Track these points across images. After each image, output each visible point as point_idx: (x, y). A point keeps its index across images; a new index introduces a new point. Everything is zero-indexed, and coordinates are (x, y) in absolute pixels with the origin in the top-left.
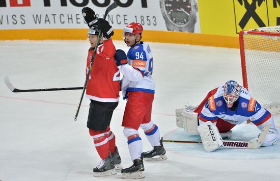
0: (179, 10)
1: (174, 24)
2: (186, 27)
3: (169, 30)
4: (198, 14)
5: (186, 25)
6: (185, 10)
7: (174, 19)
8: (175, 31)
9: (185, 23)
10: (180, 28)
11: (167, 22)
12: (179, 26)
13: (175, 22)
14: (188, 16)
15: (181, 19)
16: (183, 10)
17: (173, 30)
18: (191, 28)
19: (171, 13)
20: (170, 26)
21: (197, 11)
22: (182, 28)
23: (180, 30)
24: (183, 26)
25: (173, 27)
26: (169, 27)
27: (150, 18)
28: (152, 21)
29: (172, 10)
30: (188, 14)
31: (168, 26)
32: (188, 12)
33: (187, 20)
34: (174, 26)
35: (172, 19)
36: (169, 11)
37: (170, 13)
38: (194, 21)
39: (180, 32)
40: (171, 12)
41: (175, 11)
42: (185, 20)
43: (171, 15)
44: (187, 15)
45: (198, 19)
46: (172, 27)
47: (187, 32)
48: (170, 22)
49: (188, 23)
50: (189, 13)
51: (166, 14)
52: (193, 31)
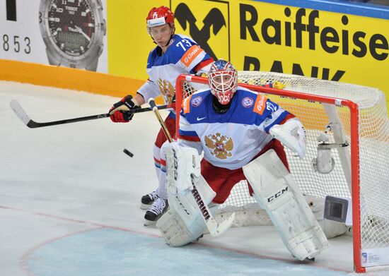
0: (73, 30)
1: (62, 53)
2: (82, 60)
3: (51, 63)
4: (105, 40)
5: (82, 57)
6: (83, 31)
7: (63, 45)
8: (62, 66)
9: (81, 53)
10: (72, 61)
11: (49, 49)
12: (70, 58)
13: (64, 50)
14: (87, 42)
15: (76, 46)
16: (80, 30)
17: (59, 65)
18: (92, 64)
19: (58, 35)
20: (53, 56)
21: (105, 35)
22: (75, 61)
23: (71, 66)
24: (78, 58)
25: (59, 58)
26: (54, 59)
27: (20, 40)
29: (59, 29)
30: (89, 39)
31: (51, 56)
32: (88, 35)
33: (86, 49)
34: (62, 56)
35: (59, 45)
36: (56, 30)
37: (56, 33)
38: (98, 51)
39: (73, 69)
40: (59, 32)
41: (65, 31)
42: (82, 48)
43: (57, 37)
44: (86, 39)
45: (105, 48)
46: (57, 60)
47: (84, 69)
48: (55, 50)
49: (87, 54)
50: (90, 37)
51: (49, 34)
52: (95, 70)
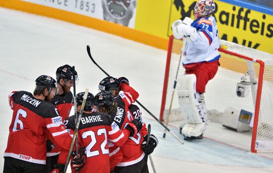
0: (118, 3)
1: (111, 15)
2: (121, 20)
3: (105, 19)
4: (135, 11)
5: (122, 18)
7: (112, 10)
8: (110, 22)
9: (121, 16)
11: (105, 12)
12: (115, 18)
13: (113, 13)
14: (125, 11)
15: (119, 11)
16: (122, 4)
17: (109, 20)
18: (126, 22)
20: (107, 16)
21: (135, 7)
22: (117, 20)
23: (115, 22)
24: (119, 18)
25: (109, 17)
27: (90, 5)
28: (91, 8)
29: (111, 2)
30: (126, 8)
31: (105, 16)
33: (124, 14)
34: (111, 17)
35: (110, 10)
36: (109, 2)
37: (109, 4)
38: (130, 16)
39: (115, 24)
42: (122, 13)
43: (110, 6)
45: (134, 15)
47: (121, 25)
48: (108, 12)
49: (124, 17)
51: (106, 4)
52: (127, 25)
